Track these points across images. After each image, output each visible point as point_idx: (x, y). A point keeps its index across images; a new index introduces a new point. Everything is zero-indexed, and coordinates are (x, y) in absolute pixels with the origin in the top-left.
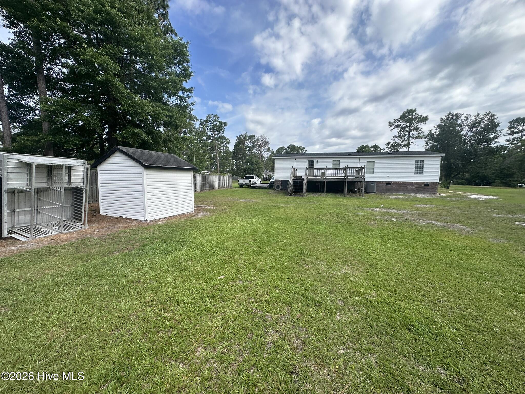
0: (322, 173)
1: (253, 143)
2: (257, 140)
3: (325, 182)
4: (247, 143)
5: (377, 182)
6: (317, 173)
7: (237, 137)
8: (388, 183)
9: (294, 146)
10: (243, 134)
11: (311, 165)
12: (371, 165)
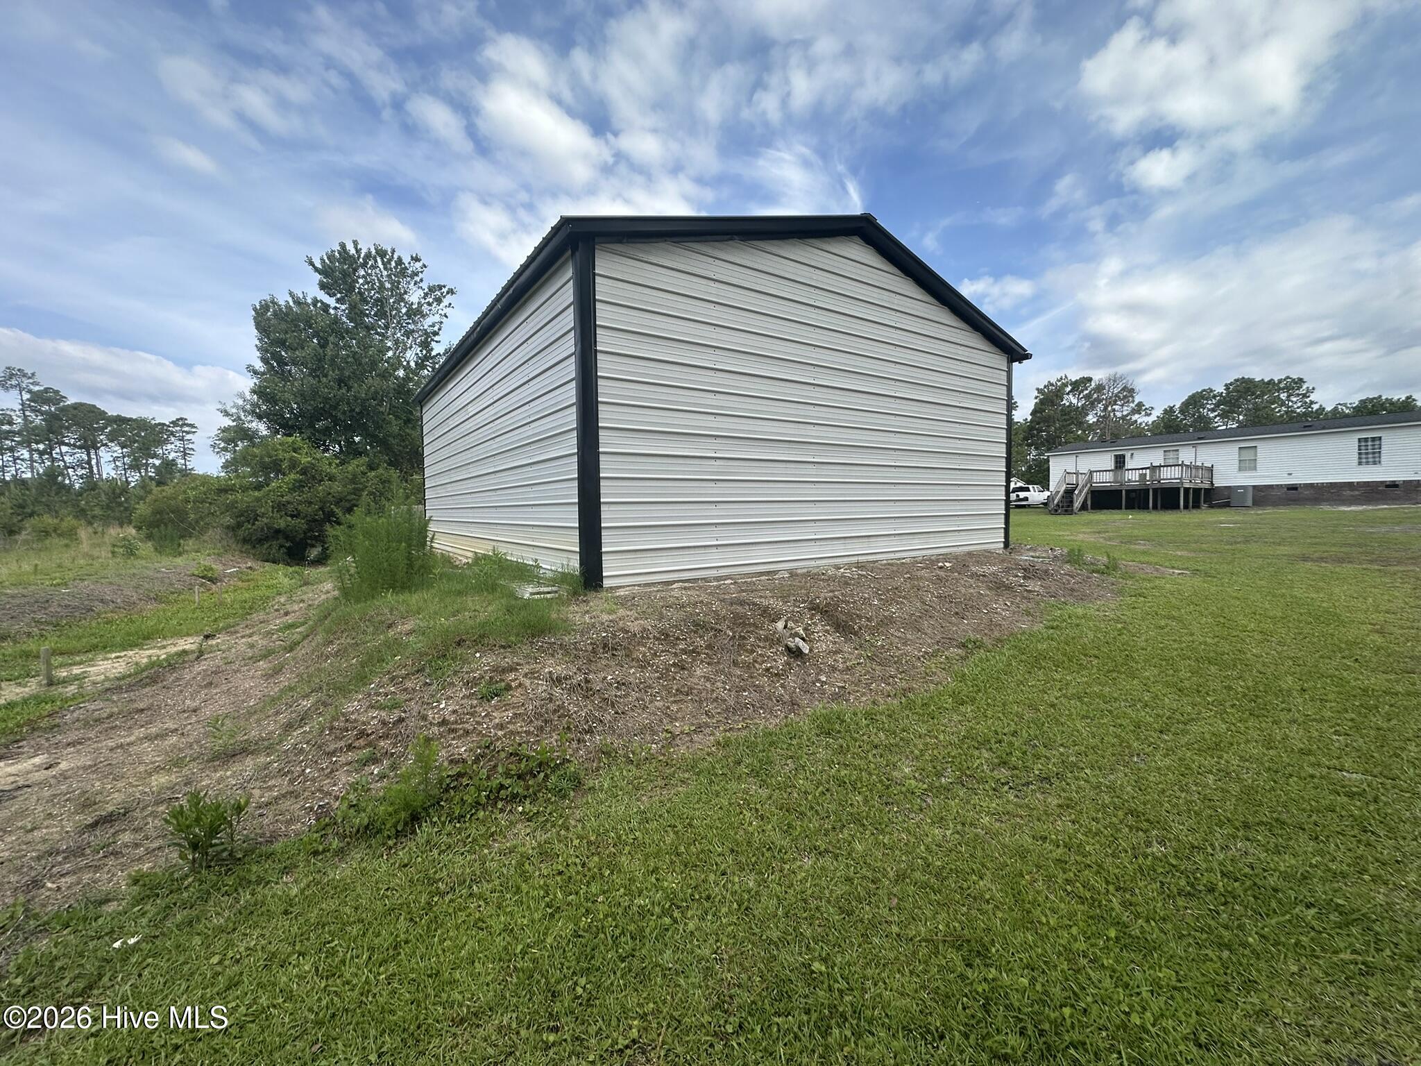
0: (1140, 475)
1: (1085, 396)
2: (1100, 388)
3: (1124, 492)
4: (1071, 400)
5: (1254, 487)
6: (1133, 477)
7: (1038, 389)
8: (1293, 488)
9: (1251, 381)
10: (1054, 381)
11: (1120, 462)
12: (1248, 455)
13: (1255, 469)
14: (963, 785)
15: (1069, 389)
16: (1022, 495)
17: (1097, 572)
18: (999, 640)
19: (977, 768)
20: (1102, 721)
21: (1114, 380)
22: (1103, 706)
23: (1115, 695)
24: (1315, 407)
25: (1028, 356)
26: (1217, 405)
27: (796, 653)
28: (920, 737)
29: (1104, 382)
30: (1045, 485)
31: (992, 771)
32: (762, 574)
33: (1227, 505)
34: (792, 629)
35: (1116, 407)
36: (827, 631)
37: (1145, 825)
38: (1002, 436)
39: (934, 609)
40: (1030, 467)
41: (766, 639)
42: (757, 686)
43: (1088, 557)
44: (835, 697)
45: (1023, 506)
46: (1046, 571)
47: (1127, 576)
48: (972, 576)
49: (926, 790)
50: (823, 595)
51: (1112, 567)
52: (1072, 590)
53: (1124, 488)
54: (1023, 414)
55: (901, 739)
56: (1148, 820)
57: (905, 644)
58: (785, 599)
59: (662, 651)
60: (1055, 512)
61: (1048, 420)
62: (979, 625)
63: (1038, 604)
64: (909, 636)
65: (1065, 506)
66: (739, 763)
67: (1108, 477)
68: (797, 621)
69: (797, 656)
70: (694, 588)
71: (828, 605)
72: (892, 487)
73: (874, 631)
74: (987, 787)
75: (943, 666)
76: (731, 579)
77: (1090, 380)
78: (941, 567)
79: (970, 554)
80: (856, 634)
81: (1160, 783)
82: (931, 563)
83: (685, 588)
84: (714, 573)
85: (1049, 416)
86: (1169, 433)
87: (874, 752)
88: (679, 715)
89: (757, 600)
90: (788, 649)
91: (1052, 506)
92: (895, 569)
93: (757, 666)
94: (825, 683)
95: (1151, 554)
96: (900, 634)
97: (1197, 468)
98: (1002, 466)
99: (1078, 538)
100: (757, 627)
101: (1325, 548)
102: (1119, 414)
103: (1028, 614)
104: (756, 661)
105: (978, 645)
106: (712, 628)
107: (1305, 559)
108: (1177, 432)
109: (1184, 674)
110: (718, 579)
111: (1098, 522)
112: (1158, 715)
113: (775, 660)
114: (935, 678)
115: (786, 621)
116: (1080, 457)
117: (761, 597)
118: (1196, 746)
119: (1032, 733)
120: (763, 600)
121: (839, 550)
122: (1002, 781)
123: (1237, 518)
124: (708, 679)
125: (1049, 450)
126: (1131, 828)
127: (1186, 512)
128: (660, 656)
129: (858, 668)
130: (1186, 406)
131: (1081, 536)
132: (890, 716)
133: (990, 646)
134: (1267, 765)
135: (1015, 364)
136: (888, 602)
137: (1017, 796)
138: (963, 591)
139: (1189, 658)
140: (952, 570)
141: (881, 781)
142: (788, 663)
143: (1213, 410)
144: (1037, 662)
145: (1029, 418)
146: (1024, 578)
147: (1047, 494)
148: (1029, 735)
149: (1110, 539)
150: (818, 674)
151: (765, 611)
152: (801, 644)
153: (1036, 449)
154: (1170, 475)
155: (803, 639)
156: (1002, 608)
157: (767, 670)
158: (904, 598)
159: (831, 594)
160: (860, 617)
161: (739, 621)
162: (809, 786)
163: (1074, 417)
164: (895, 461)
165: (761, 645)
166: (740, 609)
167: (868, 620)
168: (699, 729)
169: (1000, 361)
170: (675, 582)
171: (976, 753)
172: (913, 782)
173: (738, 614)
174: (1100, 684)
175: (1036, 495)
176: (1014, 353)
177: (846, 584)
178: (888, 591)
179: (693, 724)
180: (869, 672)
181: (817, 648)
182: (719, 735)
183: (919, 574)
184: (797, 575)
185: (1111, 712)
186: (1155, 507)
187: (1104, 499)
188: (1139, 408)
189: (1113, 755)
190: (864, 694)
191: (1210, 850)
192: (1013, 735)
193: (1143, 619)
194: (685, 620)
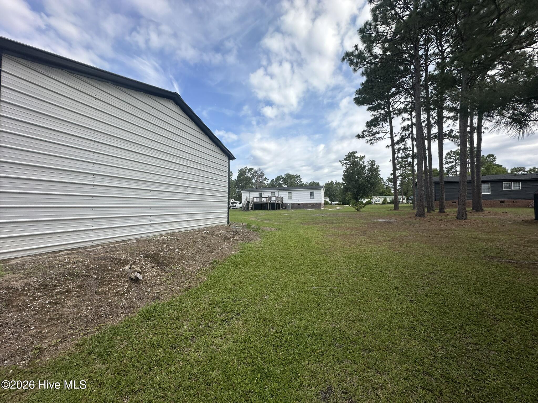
0: (266, 199)
1: (252, 174)
2: (255, 172)
4: (248, 174)
5: (291, 203)
6: (264, 200)
7: (239, 170)
8: (299, 204)
10: (243, 168)
11: (261, 195)
12: (290, 195)
13: (291, 198)
14: (209, 326)
15: (247, 171)
16: (234, 204)
17: (255, 231)
18: (225, 259)
19: (214, 317)
20: (256, 285)
21: (259, 170)
22: (257, 279)
23: (260, 274)
24: (302, 183)
25: (234, 158)
26: (283, 180)
27: (136, 280)
28: (192, 309)
29: (257, 170)
30: (241, 202)
31: (220, 316)
32: (121, 242)
33: (286, 208)
34: (134, 268)
35: (260, 178)
36: (153, 267)
37: (268, 323)
38: (226, 185)
39: (202, 250)
40: (237, 195)
41: (118, 276)
42: (110, 303)
43: (252, 226)
44: (154, 299)
45: (235, 208)
46: (240, 232)
47: (263, 232)
48: (216, 236)
49: (193, 334)
50: (153, 249)
51: (259, 229)
52: (248, 238)
53: (262, 203)
54: (234, 177)
55: (184, 312)
56: (269, 321)
57: (189, 267)
58: (131, 254)
59: (41, 296)
60: (244, 210)
61: (242, 180)
62: (218, 254)
63: (238, 244)
64: (191, 263)
65: (246, 208)
66: (90, 353)
67: (258, 199)
68: (137, 264)
69: (136, 282)
70: (74, 253)
71: (154, 254)
72: (186, 201)
73: (175, 263)
74: (218, 325)
75: (204, 274)
76: (101, 246)
77: (253, 169)
78: (205, 233)
79: (216, 227)
80: (167, 266)
81: (272, 304)
82: (201, 231)
83: (68, 254)
84: (90, 244)
85: (242, 179)
86: (272, 187)
87: (171, 322)
88: (50, 334)
89: (115, 256)
90: (131, 279)
91: (243, 208)
92: (187, 234)
93: (111, 291)
94: (150, 292)
95: (269, 224)
96: (187, 263)
97: (279, 198)
98: (226, 195)
99: (250, 219)
100: (113, 271)
101: (306, 220)
102: (260, 180)
103: (235, 248)
104: (110, 289)
105: (217, 262)
106: (83, 276)
107: (302, 223)
108: (274, 187)
109: (278, 263)
110: (93, 247)
111: (256, 214)
112: (271, 279)
113: (122, 286)
114: (201, 280)
115: (131, 265)
116: (251, 193)
117: (118, 254)
118: (281, 288)
119: (234, 296)
120: (119, 256)
121: (162, 228)
122: (224, 320)
123: (288, 212)
124: (76, 306)
125: (242, 190)
126: (264, 325)
127: (277, 210)
128: (38, 300)
129: (167, 282)
130: (276, 179)
131: (251, 219)
132: (180, 302)
133: (222, 262)
134: (298, 290)
135: (231, 160)
136: (182, 250)
137: (229, 325)
138: (213, 241)
139: (279, 257)
140: (209, 234)
141: (173, 337)
142: (130, 286)
143: (282, 182)
144: (236, 266)
145: (236, 179)
146: (234, 235)
147: (242, 204)
148: (234, 297)
149: (259, 219)
150: (146, 289)
151: (119, 261)
152: (138, 275)
153: (238, 189)
154: (273, 199)
155: (140, 273)
156: (226, 247)
157: (117, 292)
158: (190, 247)
159: (156, 249)
160: (169, 258)
161: (102, 269)
162: (134, 354)
163: (248, 180)
164: (188, 191)
165: (115, 280)
166: (104, 262)
167: (173, 258)
168: (64, 340)
169: (226, 159)
170: (61, 251)
171: (215, 310)
172: (187, 333)
173: (102, 265)
174: (255, 271)
175: (238, 205)
176: (230, 157)
177: (165, 243)
178: (183, 244)
179: (59, 338)
180: (172, 282)
181: (147, 276)
182: (79, 340)
183: (196, 236)
184: (141, 241)
185: (258, 281)
186: (270, 209)
187: (257, 206)
188: (265, 179)
189: (259, 297)
190: (169, 294)
191: (285, 326)
192: (228, 298)
193: (267, 246)
194: (63, 274)
